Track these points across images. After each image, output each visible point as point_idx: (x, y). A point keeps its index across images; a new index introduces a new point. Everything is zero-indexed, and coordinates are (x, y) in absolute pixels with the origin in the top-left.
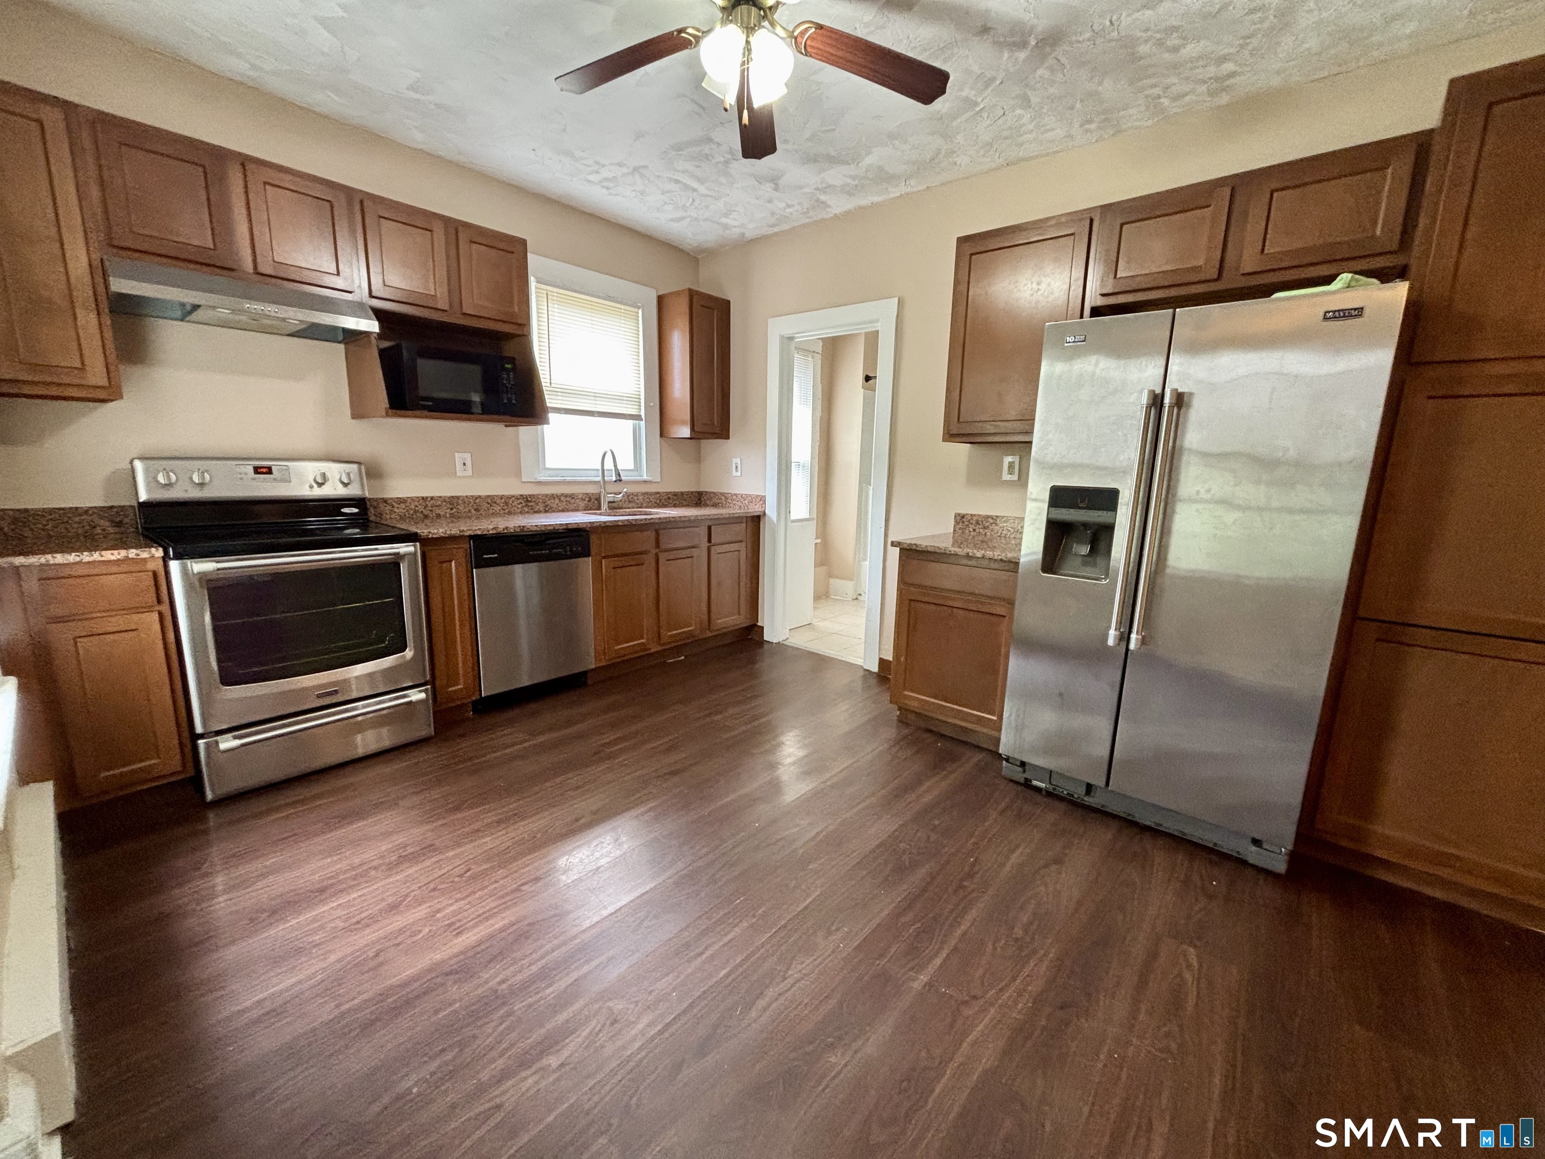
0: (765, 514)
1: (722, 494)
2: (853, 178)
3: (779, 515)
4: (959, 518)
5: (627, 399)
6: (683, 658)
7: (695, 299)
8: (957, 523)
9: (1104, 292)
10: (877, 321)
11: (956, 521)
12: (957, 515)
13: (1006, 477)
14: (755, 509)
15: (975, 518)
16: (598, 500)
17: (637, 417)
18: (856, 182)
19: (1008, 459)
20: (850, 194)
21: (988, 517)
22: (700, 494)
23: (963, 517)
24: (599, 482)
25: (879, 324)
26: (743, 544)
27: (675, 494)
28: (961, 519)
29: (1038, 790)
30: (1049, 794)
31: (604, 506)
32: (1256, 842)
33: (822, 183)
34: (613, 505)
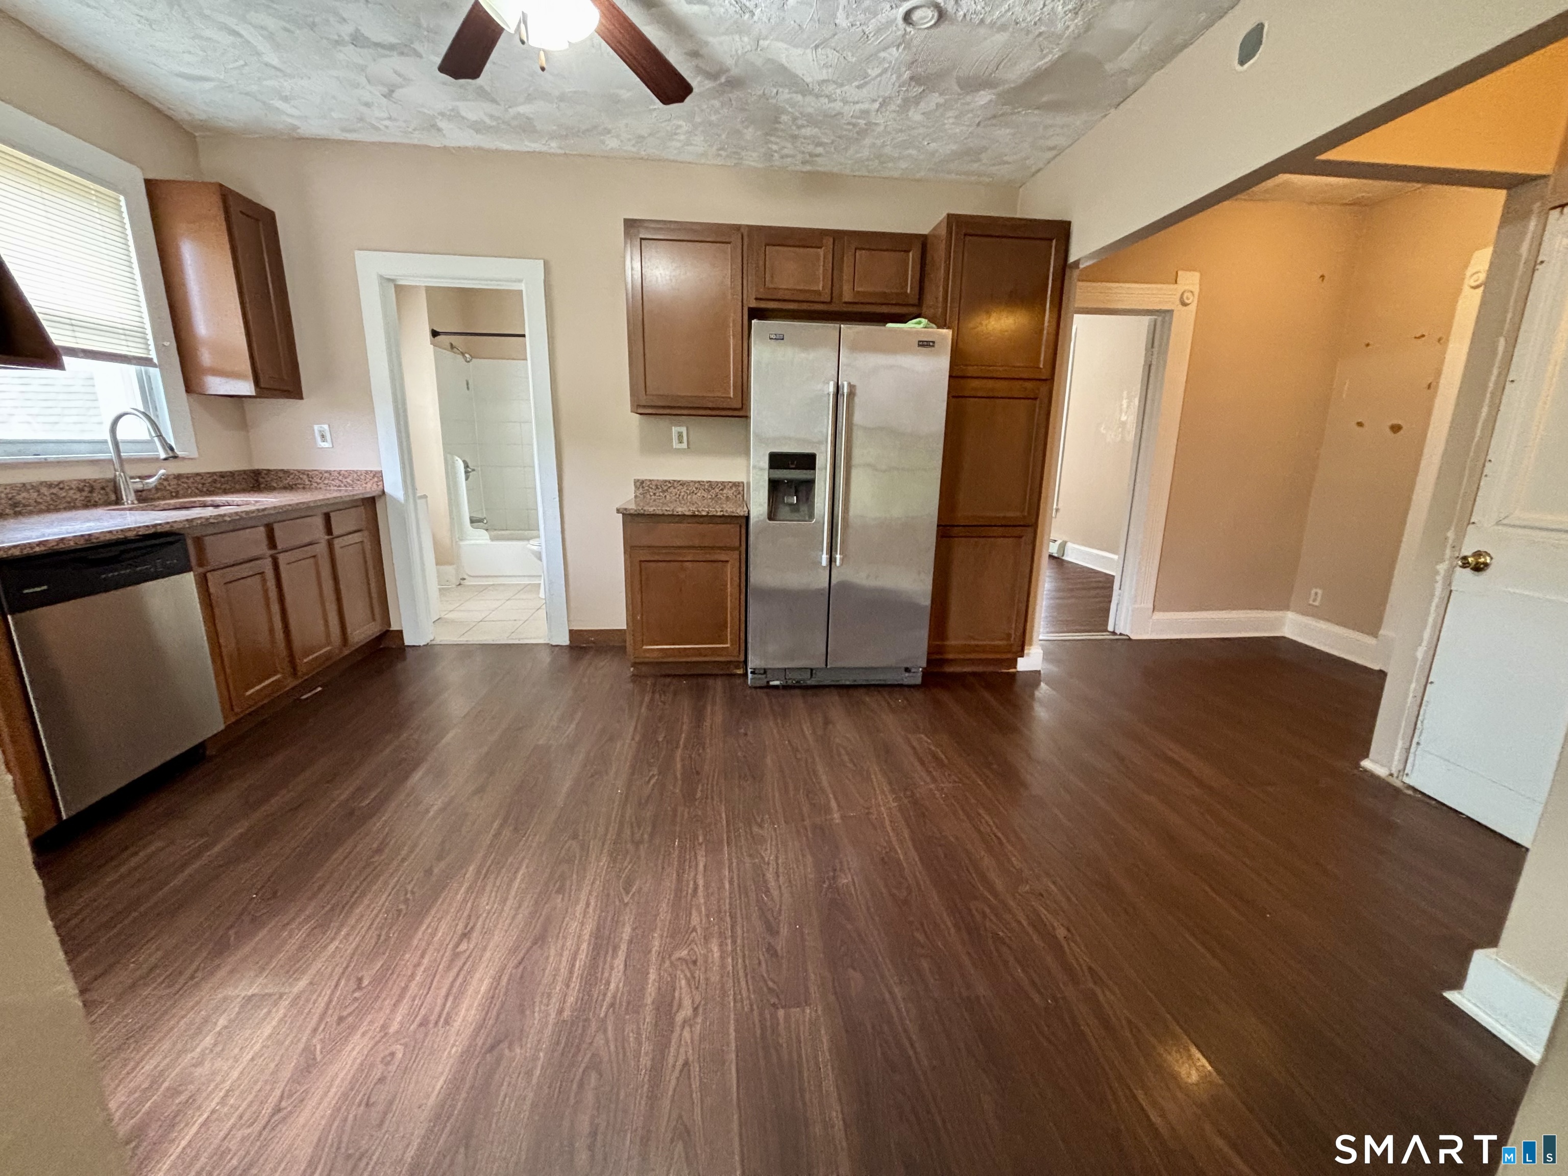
0: (383, 492)
1: (303, 472)
2: (491, 117)
3: (406, 494)
4: (638, 484)
5: (124, 333)
6: (319, 689)
7: (231, 202)
8: (637, 488)
9: (759, 296)
10: (520, 281)
11: (636, 486)
12: (636, 481)
13: (675, 444)
14: (368, 489)
15: (654, 483)
16: (116, 490)
17: (145, 361)
18: (494, 123)
19: (675, 430)
20: (478, 131)
21: (666, 481)
22: (257, 473)
23: (643, 482)
24: (111, 461)
25: (523, 285)
26: (366, 533)
27: (222, 475)
28: (640, 484)
29: (776, 687)
30: (785, 687)
31: (128, 497)
32: (907, 670)
33: (452, 110)
34: (144, 494)
